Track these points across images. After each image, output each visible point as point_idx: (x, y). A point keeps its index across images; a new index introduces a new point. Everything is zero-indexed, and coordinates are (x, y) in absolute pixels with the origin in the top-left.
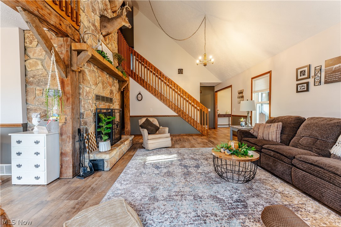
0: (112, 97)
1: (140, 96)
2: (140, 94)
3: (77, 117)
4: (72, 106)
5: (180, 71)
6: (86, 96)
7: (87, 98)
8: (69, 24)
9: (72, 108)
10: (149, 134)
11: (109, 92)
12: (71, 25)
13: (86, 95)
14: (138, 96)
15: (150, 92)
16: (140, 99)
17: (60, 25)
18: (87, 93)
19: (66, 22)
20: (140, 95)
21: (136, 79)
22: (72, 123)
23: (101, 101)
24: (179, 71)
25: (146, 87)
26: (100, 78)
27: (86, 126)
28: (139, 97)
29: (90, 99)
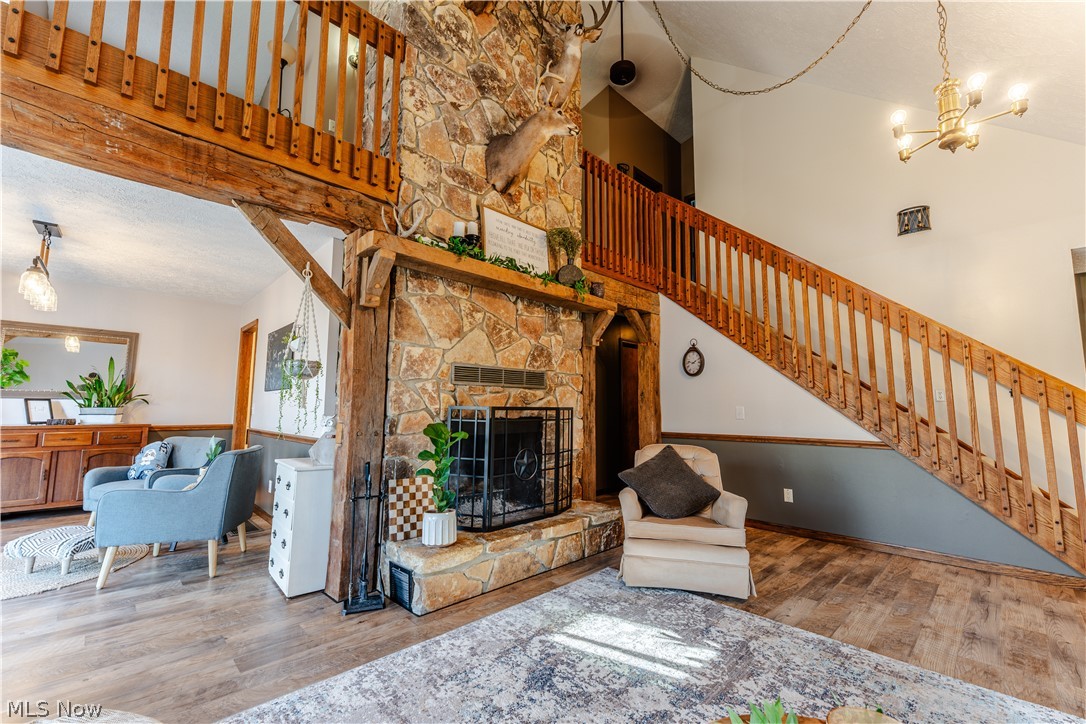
0: (543, 369)
1: (693, 357)
2: (693, 349)
3: (371, 430)
4: (354, 400)
5: (914, 220)
6: (406, 370)
7: (411, 375)
8: (358, 197)
9: (353, 405)
10: (647, 512)
11: (523, 353)
12: (363, 197)
13: (409, 368)
14: (688, 357)
15: (733, 340)
16: (694, 368)
17: (328, 205)
18: (412, 362)
19: (345, 195)
20: (696, 354)
21: (679, 298)
22: (351, 445)
23: (480, 383)
24: (901, 223)
25: (714, 322)
26: (478, 316)
27: (406, 458)
28: (694, 363)
29: (427, 380)
